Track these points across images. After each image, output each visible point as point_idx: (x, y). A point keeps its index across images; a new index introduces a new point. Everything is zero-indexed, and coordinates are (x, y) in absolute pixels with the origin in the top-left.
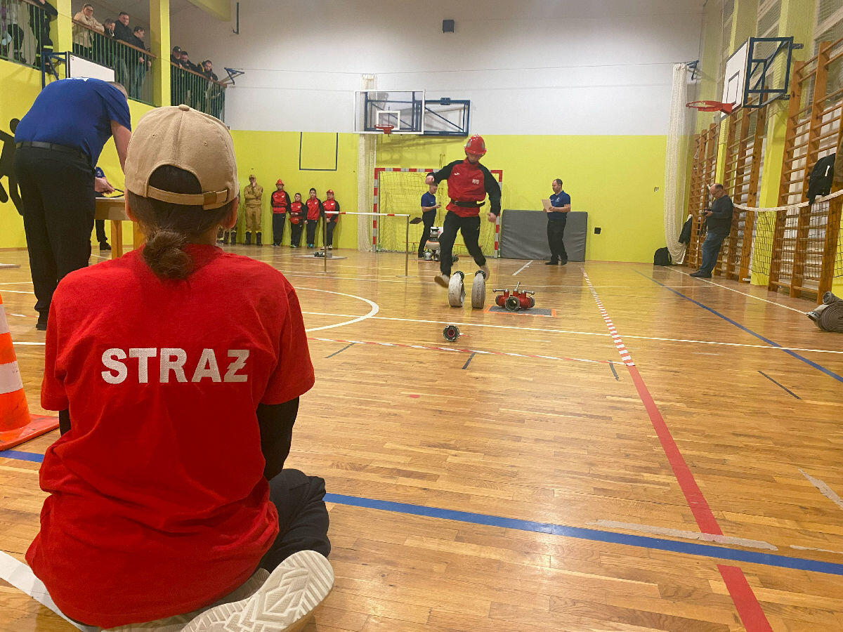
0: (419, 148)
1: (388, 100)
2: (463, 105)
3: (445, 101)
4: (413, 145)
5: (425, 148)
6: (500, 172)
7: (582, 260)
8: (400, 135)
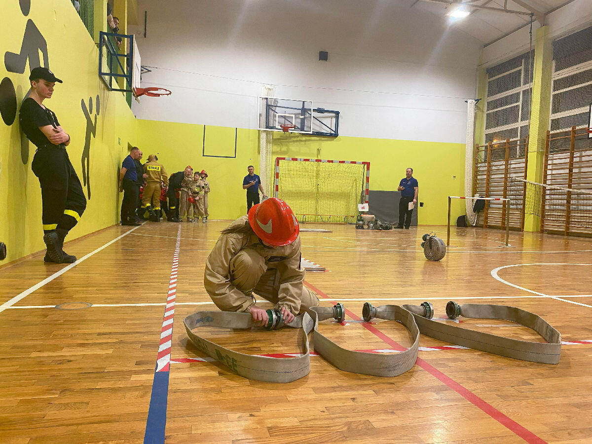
0: (303, 143)
1: (278, 105)
2: (334, 115)
3: (320, 111)
4: (297, 141)
5: (305, 144)
6: (368, 164)
7: (416, 225)
8: (291, 133)
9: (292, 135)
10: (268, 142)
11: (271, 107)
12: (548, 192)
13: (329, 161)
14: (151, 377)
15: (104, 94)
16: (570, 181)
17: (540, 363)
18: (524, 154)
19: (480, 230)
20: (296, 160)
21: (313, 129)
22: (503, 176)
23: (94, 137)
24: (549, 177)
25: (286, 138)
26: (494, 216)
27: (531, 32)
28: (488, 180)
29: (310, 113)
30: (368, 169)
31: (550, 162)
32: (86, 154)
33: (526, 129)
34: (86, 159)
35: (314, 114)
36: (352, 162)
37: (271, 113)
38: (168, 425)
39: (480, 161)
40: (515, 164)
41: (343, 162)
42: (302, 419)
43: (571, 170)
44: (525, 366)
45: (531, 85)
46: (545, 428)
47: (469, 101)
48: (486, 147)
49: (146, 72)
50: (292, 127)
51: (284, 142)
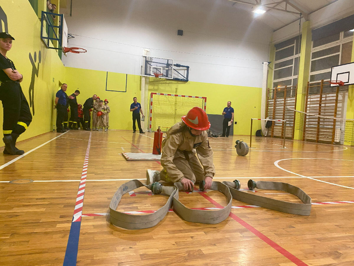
0: (167, 84)
1: (153, 61)
2: (186, 68)
3: (177, 65)
4: (164, 83)
5: (169, 85)
6: (206, 98)
7: (232, 135)
8: (160, 78)
9: (161, 79)
10: (146, 83)
11: (148, 62)
12: (307, 117)
13: (182, 96)
14: (70, 225)
15: (44, 51)
16: (320, 111)
17: (300, 215)
18: (295, 95)
19: (269, 138)
20: (163, 94)
21: (173, 76)
22: (283, 107)
23: (37, 77)
24: (308, 109)
25: (157, 81)
26: (277, 131)
27: (300, 24)
28: (275, 109)
29: (171, 66)
30: (205, 101)
31: (309, 100)
32: (32, 87)
33: (296, 80)
34: (32, 90)
35: (174, 67)
36: (196, 97)
37: (148, 65)
38: (79, 254)
39: (270, 98)
40: (290, 101)
41: (191, 97)
42: (161, 249)
43: (320, 105)
44: (291, 217)
45: (300, 55)
46: (301, 253)
47: (265, 63)
48: (274, 90)
49: (71, 38)
50: (161, 75)
51: (155, 83)
